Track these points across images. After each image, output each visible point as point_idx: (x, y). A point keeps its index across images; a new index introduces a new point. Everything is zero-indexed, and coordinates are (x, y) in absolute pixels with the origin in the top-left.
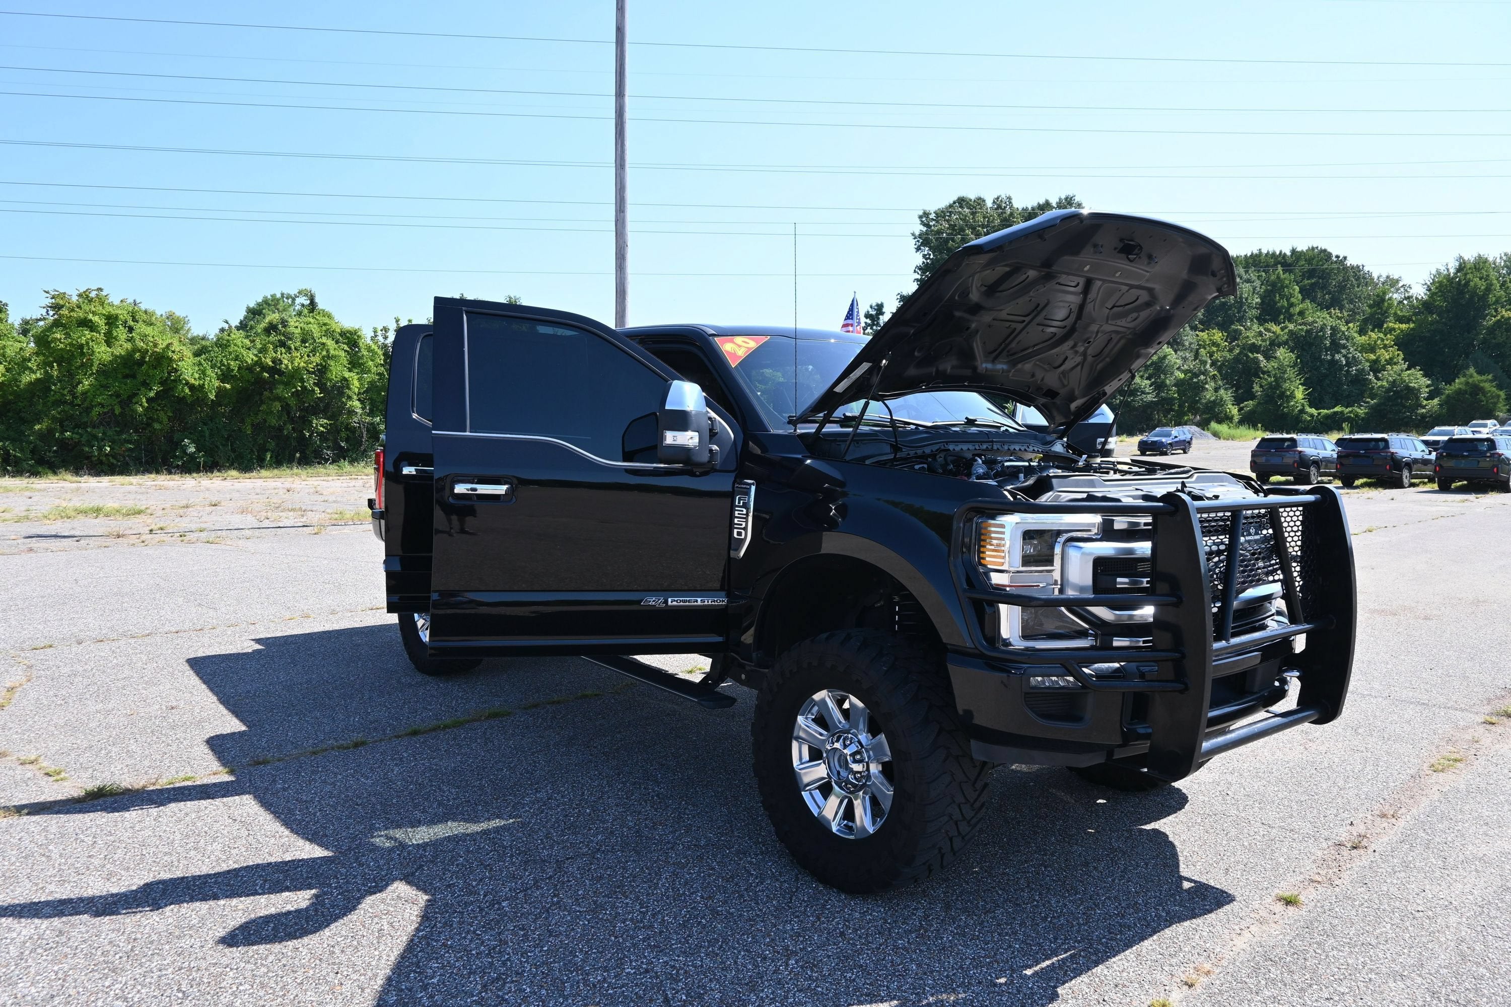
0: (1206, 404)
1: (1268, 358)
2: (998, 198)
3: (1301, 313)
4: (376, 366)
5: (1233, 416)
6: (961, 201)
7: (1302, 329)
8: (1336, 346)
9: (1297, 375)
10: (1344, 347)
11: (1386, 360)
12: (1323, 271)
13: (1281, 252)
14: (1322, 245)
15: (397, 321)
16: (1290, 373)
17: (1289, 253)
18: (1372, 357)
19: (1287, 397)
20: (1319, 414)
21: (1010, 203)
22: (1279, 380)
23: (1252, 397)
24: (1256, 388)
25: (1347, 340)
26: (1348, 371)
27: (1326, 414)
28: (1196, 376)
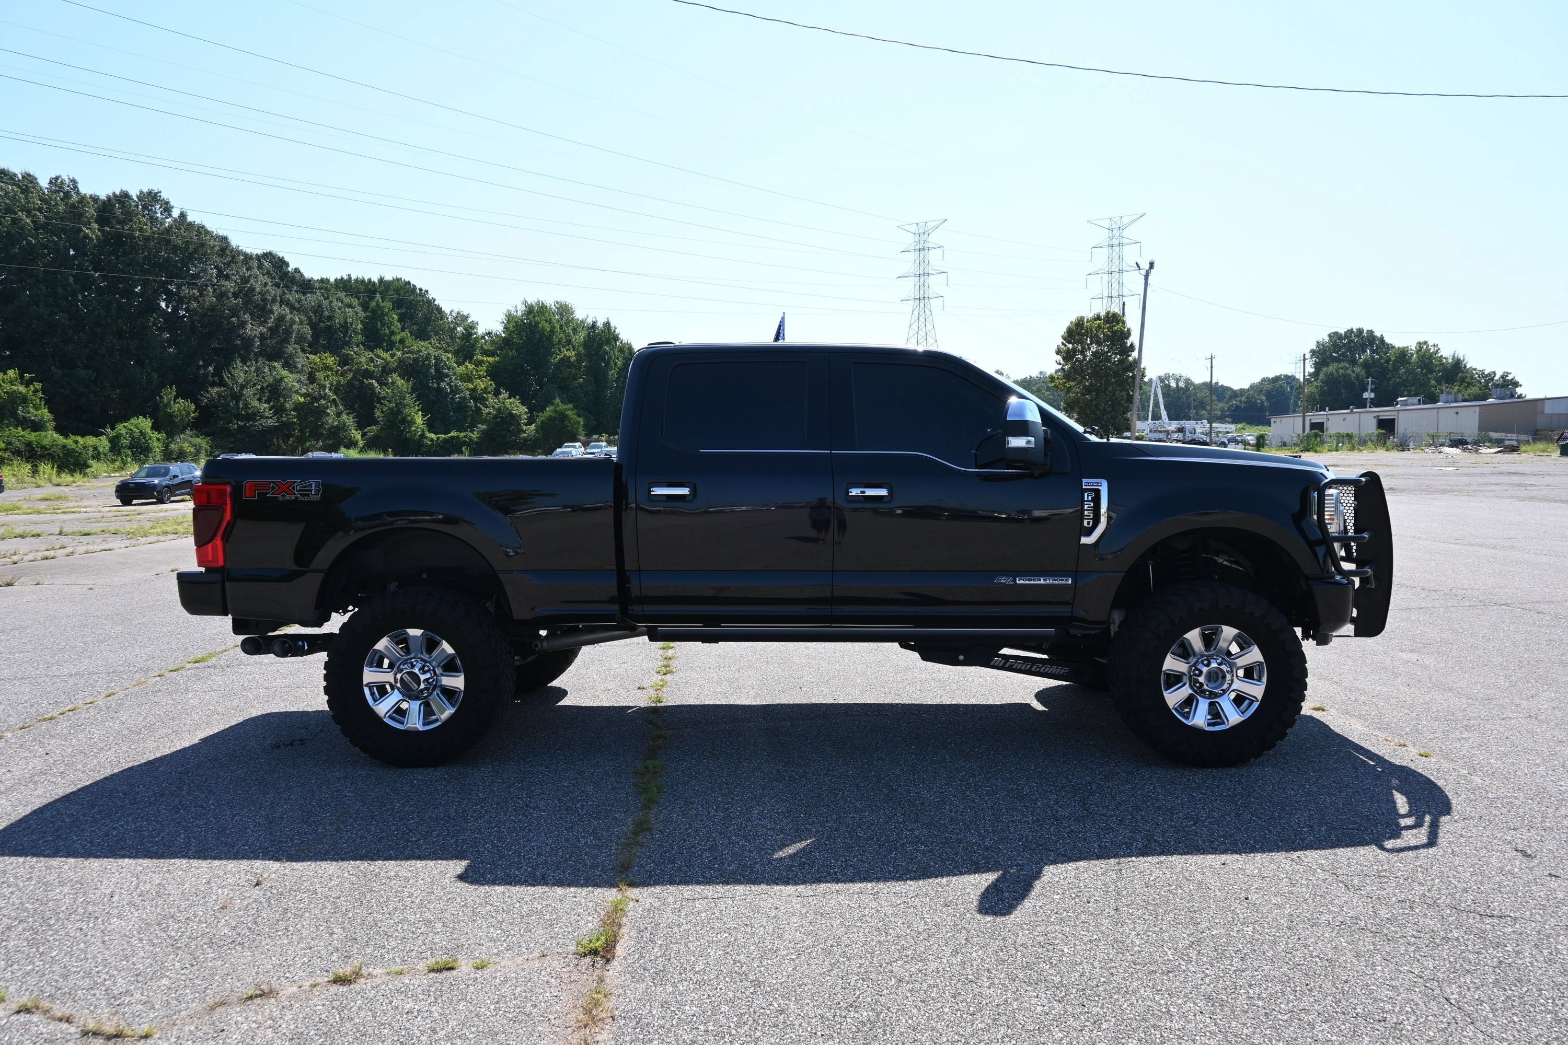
0: (330, 429)
1: (381, 384)
3: (402, 341)
5: (357, 441)
7: (409, 358)
8: (440, 376)
9: (415, 402)
10: (447, 375)
11: (482, 389)
12: (412, 302)
13: (370, 279)
14: (405, 277)
16: (409, 399)
17: (377, 282)
18: (471, 386)
19: (408, 422)
20: (438, 438)
22: (398, 407)
23: (375, 422)
24: (378, 413)
25: (448, 369)
26: (452, 398)
27: (445, 439)
28: (317, 400)
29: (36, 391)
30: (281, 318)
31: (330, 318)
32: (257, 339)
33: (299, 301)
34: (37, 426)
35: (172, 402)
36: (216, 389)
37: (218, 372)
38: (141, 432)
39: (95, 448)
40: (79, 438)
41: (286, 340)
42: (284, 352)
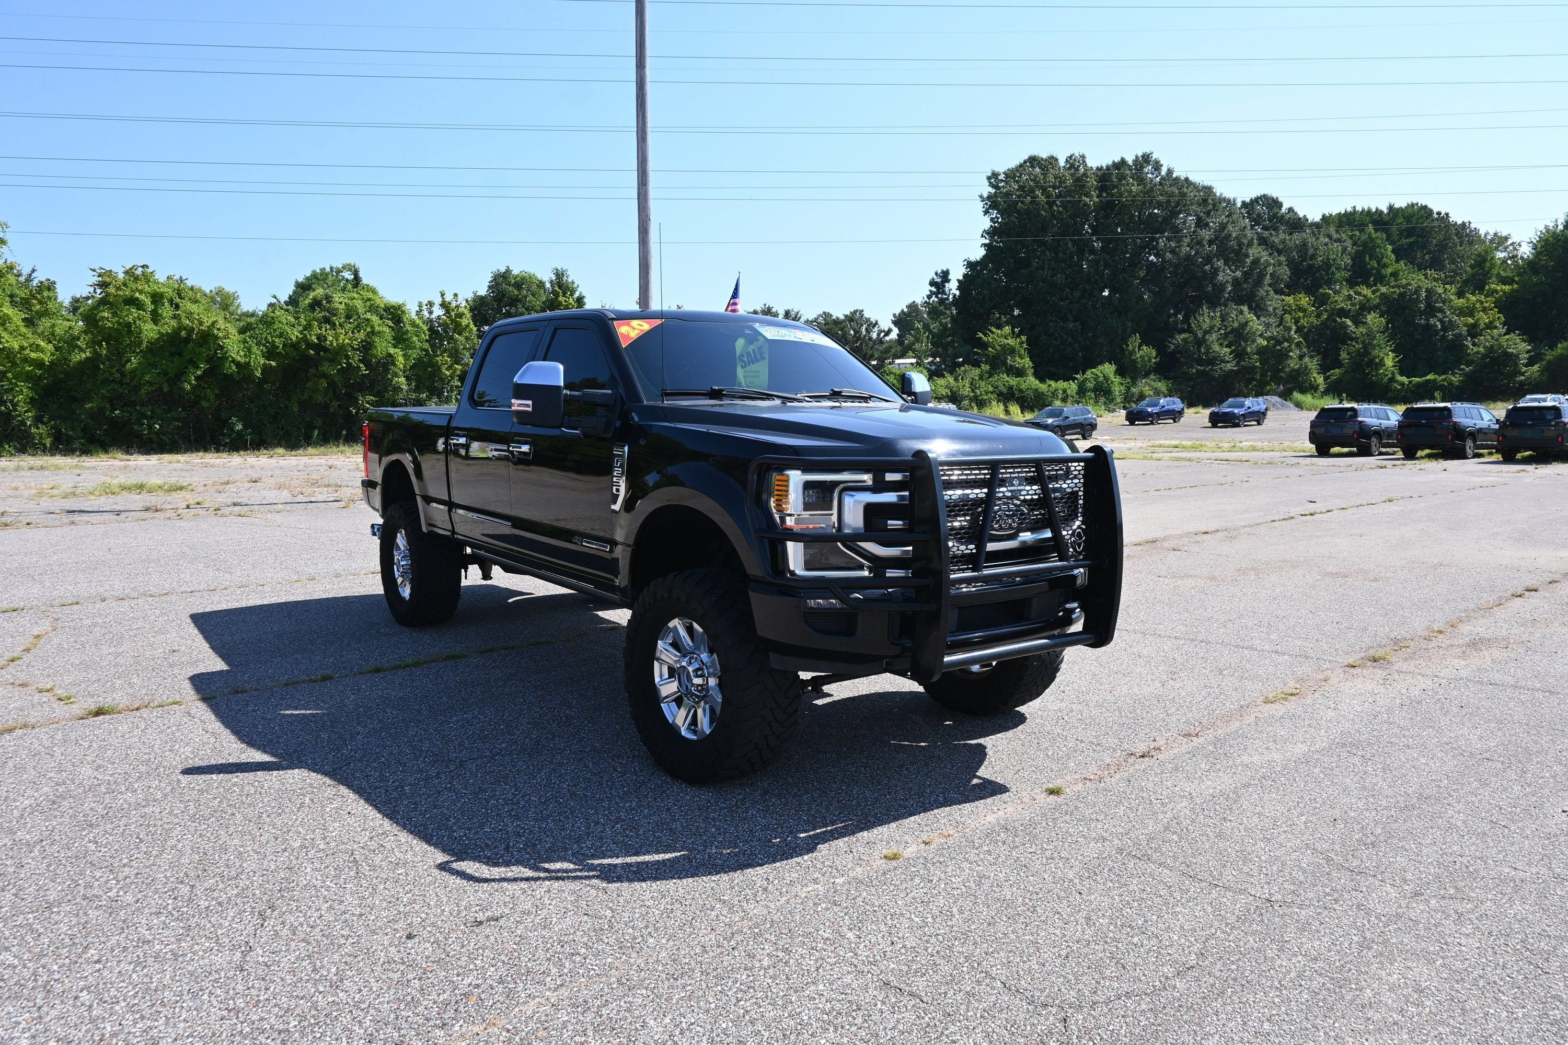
0: (1291, 372)
1: (1357, 323)
2: (1071, 157)
3: (1395, 275)
4: (420, 342)
5: (1318, 385)
6: (1033, 161)
7: (1395, 292)
8: (1431, 310)
9: (1388, 341)
10: (1441, 310)
11: (1485, 324)
12: (1423, 229)
13: (1377, 209)
14: (1422, 201)
15: (443, 295)
16: (1380, 339)
17: (1386, 211)
18: (1471, 320)
19: (1377, 364)
20: (1410, 382)
21: (1084, 162)
22: (1367, 348)
23: (1339, 365)
24: (1344, 355)
25: (1444, 302)
26: (1443, 336)
27: (1418, 382)
28: (1280, 343)
29: (1022, 343)
30: (1256, 262)
31: (1313, 257)
32: (1229, 285)
33: (1283, 241)
34: (1020, 373)
35: (1137, 350)
36: (1183, 336)
37: (1186, 319)
38: (1104, 376)
39: (1065, 391)
40: (1052, 383)
41: (1259, 282)
42: (1255, 296)
